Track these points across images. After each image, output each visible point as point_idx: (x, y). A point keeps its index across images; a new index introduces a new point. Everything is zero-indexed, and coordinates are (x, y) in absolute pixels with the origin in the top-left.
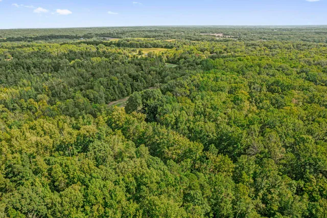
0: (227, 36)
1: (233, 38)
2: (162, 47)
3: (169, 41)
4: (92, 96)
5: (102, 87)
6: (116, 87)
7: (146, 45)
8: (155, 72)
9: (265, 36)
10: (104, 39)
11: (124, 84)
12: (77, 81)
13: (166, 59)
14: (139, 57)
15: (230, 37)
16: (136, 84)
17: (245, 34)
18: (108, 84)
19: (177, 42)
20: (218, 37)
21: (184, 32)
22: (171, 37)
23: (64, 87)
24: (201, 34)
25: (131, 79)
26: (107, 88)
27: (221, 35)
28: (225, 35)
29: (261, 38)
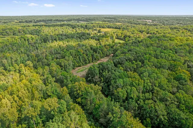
0: (155, 22)
1: (158, 23)
2: (113, 28)
3: (118, 24)
4: (63, 64)
5: (71, 56)
6: (81, 57)
7: (103, 27)
8: (109, 47)
9: (181, 22)
10: (78, 22)
11: (87, 55)
12: (56, 51)
13: (116, 36)
14: (99, 34)
15: (157, 23)
16: (95, 55)
17: (167, 21)
18: (75, 55)
19: (123, 25)
20: (149, 22)
21: (126, 18)
22: (119, 22)
23: (46, 56)
24: (138, 20)
25: (92, 51)
26: (75, 57)
27: (150, 21)
28: (153, 21)
29: (178, 24)
